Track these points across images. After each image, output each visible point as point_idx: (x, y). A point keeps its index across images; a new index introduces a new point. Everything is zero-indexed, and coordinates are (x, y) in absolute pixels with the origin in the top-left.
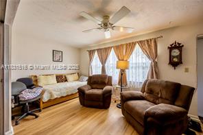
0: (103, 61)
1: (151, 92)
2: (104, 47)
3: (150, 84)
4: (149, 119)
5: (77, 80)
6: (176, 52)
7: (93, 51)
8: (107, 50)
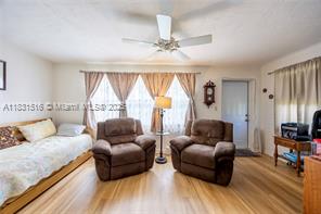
0: (123, 96)
1: (198, 133)
2: (122, 71)
3: (197, 124)
4: (220, 160)
5: (55, 135)
6: (210, 92)
7: (99, 75)
8: (129, 77)
